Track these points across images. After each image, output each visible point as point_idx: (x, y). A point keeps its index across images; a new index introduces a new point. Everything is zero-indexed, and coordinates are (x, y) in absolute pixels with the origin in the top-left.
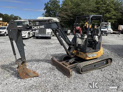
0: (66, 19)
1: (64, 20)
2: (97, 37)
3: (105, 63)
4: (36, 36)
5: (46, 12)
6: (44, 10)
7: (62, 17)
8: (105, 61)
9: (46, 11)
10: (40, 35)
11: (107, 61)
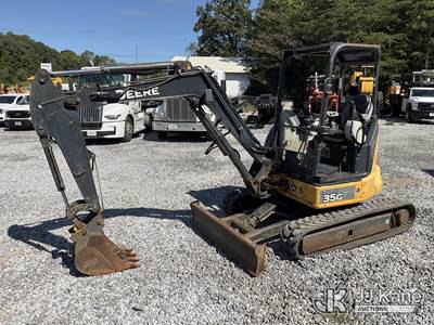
0: (273, 62)
1: (265, 63)
2: (357, 124)
3: (388, 221)
4: (156, 127)
5: (202, 40)
6: (196, 30)
7: (261, 55)
8: (389, 215)
9: (200, 33)
10: (173, 127)
11: (398, 217)
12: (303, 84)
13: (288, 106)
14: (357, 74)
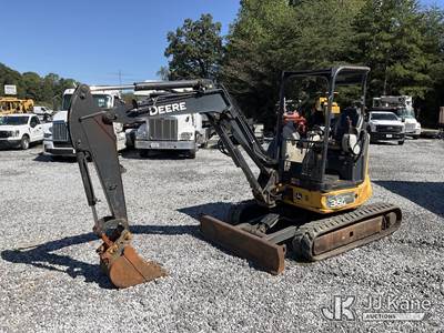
0: (243, 88)
1: (236, 87)
3: (380, 224)
4: (138, 145)
5: (172, 65)
6: (167, 55)
7: (233, 80)
8: (381, 217)
9: (171, 58)
10: (155, 145)
11: (388, 219)
12: (272, 109)
13: (259, 128)
14: (322, 100)
